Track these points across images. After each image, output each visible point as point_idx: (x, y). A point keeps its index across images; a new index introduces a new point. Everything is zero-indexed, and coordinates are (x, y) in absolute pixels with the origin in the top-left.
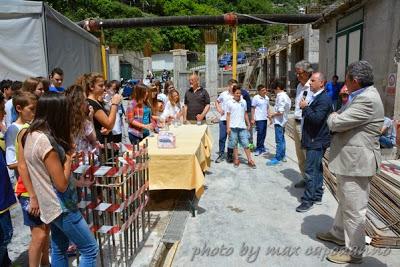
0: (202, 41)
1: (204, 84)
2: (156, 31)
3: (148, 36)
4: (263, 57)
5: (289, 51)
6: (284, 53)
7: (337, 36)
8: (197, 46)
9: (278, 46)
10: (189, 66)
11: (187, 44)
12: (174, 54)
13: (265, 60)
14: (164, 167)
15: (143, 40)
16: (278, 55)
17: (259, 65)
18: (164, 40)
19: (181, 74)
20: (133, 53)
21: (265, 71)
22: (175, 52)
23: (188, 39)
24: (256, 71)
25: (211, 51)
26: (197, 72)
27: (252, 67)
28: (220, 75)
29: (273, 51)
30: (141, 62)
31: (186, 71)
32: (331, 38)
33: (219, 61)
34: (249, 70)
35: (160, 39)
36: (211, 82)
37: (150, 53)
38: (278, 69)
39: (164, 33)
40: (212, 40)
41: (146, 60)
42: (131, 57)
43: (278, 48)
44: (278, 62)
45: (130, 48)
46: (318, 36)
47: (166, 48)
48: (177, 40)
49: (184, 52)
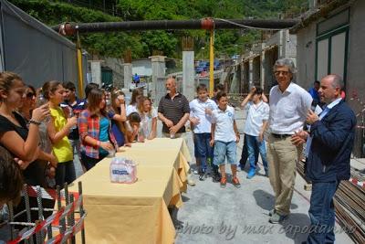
0: (180, 48)
1: (181, 90)
2: (136, 39)
3: (129, 44)
4: (237, 64)
5: (263, 57)
6: (257, 60)
7: (318, 40)
8: (175, 54)
9: (251, 53)
10: (168, 72)
11: (166, 51)
12: (153, 60)
13: (239, 66)
14: (115, 214)
15: (124, 47)
16: (251, 61)
17: (233, 72)
18: (144, 47)
19: (159, 79)
20: (115, 59)
21: (239, 77)
22: (154, 58)
23: (166, 47)
24: (230, 77)
25: (188, 57)
26: (174, 77)
27: (226, 74)
28: (196, 80)
29: (247, 58)
30: (122, 68)
31: (163, 77)
32: (310, 43)
33: (196, 68)
34: (224, 77)
35: (140, 47)
36: (188, 87)
37: (131, 60)
38: (251, 75)
39: (144, 41)
40: (189, 48)
41: (127, 66)
42: (112, 63)
43: (252, 55)
44: (251, 68)
45: (112, 55)
46: (296, 42)
47: (145, 55)
48: (155, 48)
49: (162, 58)
